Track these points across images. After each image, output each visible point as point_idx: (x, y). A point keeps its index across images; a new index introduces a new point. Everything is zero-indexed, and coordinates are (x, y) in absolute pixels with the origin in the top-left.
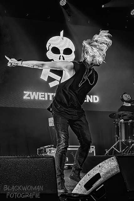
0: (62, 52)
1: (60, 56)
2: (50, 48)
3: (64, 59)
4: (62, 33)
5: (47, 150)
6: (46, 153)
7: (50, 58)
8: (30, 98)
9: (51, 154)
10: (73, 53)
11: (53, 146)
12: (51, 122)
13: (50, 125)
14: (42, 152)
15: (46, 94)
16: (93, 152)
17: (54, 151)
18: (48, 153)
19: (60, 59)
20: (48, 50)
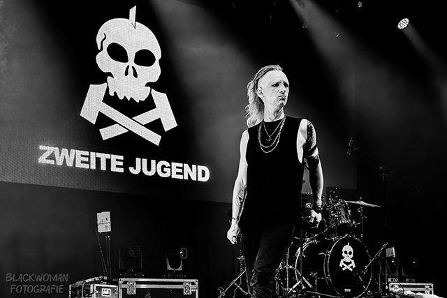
0: (131, 57)
1: (128, 67)
2: (106, 45)
3: (135, 75)
4: (133, 12)
5: (92, 288)
6: (90, 296)
7: (104, 70)
8: (55, 161)
9: (100, 296)
10: (157, 63)
11: (105, 278)
12: (104, 222)
13: (101, 229)
14: (80, 293)
15: (93, 154)
16: (194, 293)
17: (107, 290)
18: (94, 296)
19: (126, 73)
20: (99, 48)
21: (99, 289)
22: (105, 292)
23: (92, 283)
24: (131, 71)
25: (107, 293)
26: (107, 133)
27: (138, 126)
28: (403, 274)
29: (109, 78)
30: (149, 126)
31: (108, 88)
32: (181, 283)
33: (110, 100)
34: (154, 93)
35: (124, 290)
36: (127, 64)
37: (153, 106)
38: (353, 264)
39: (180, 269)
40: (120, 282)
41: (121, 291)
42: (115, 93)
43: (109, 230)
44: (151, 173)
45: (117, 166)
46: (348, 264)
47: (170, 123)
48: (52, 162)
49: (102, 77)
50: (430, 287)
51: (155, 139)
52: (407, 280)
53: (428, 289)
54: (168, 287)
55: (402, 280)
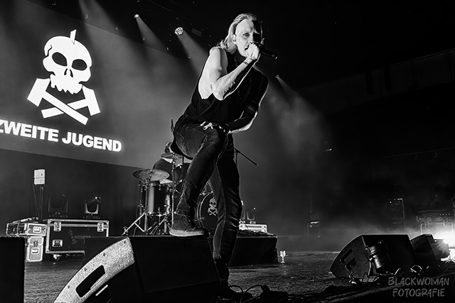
0: (70, 63)
1: (67, 69)
2: (51, 53)
3: (72, 75)
4: (73, 33)
5: (25, 226)
6: (23, 232)
7: (49, 70)
9: (32, 233)
10: (88, 69)
11: (37, 219)
12: (39, 177)
13: (37, 182)
14: (16, 230)
16: (105, 230)
17: (38, 228)
18: (27, 233)
19: (65, 74)
20: (46, 55)
21: (31, 227)
22: (36, 230)
23: (26, 222)
24: (68, 72)
25: (38, 230)
26: (47, 113)
27: (71, 110)
28: (248, 219)
29: (52, 75)
30: (79, 111)
31: (50, 82)
32: (96, 223)
33: (51, 90)
34: (84, 88)
35: (52, 228)
36: (66, 67)
37: (83, 98)
38: (216, 211)
39: (96, 212)
40: (49, 222)
41: (49, 229)
42: (56, 86)
43: (43, 183)
46: (212, 211)
47: (95, 110)
49: (46, 75)
50: (265, 227)
51: (83, 120)
52: (251, 223)
53: (263, 229)
54: (86, 226)
55: (247, 222)
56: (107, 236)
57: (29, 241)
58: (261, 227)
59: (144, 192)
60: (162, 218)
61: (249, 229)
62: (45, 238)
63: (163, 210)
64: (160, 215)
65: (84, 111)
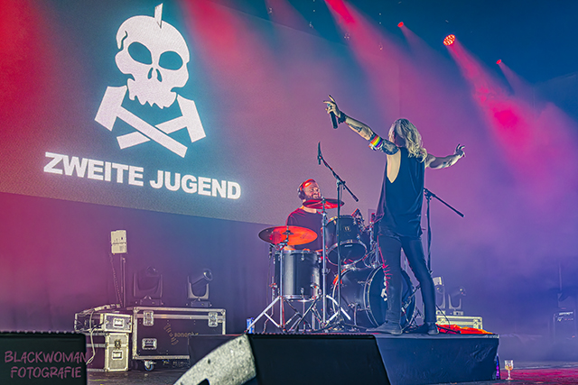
0: (156, 58)
1: (152, 69)
2: (127, 44)
3: (160, 78)
5: (102, 318)
6: (99, 326)
8: (64, 171)
9: (111, 327)
10: (185, 66)
11: (118, 306)
12: (119, 242)
13: (115, 250)
14: (88, 324)
15: (108, 164)
16: (220, 324)
17: (120, 320)
18: (104, 328)
19: (150, 76)
20: (119, 47)
21: (110, 319)
22: (117, 323)
23: (102, 311)
24: (154, 74)
25: (120, 323)
26: (125, 142)
27: (161, 135)
28: (450, 307)
29: (129, 80)
30: (172, 135)
31: (128, 92)
32: (207, 314)
33: (130, 104)
34: (180, 99)
35: (140, 321)
36: (150, 66)
37: (179, 114)
39: (206, 297)
40: (136, 311)
41: (136, 322)
42: (136, 97)
43: (124, 251)
44: (175, 188)
45: (136, 179)
47: (198, 133)
48: (60, 172)
49: (121, 79)
50: (479, 321)
51: (180, 150)
52: (455, 313)
53: (477, 323)
54: (191, 317)
55: (449, 312)
56: (224, 333)
57: (107, 340)
58: (472, 320)
59: (278, 263)
60: (308, 305)
61: (452, 323)
62: (131, 335)
63: (309, 293)
64: (304, 301)
65: (181, 136)
